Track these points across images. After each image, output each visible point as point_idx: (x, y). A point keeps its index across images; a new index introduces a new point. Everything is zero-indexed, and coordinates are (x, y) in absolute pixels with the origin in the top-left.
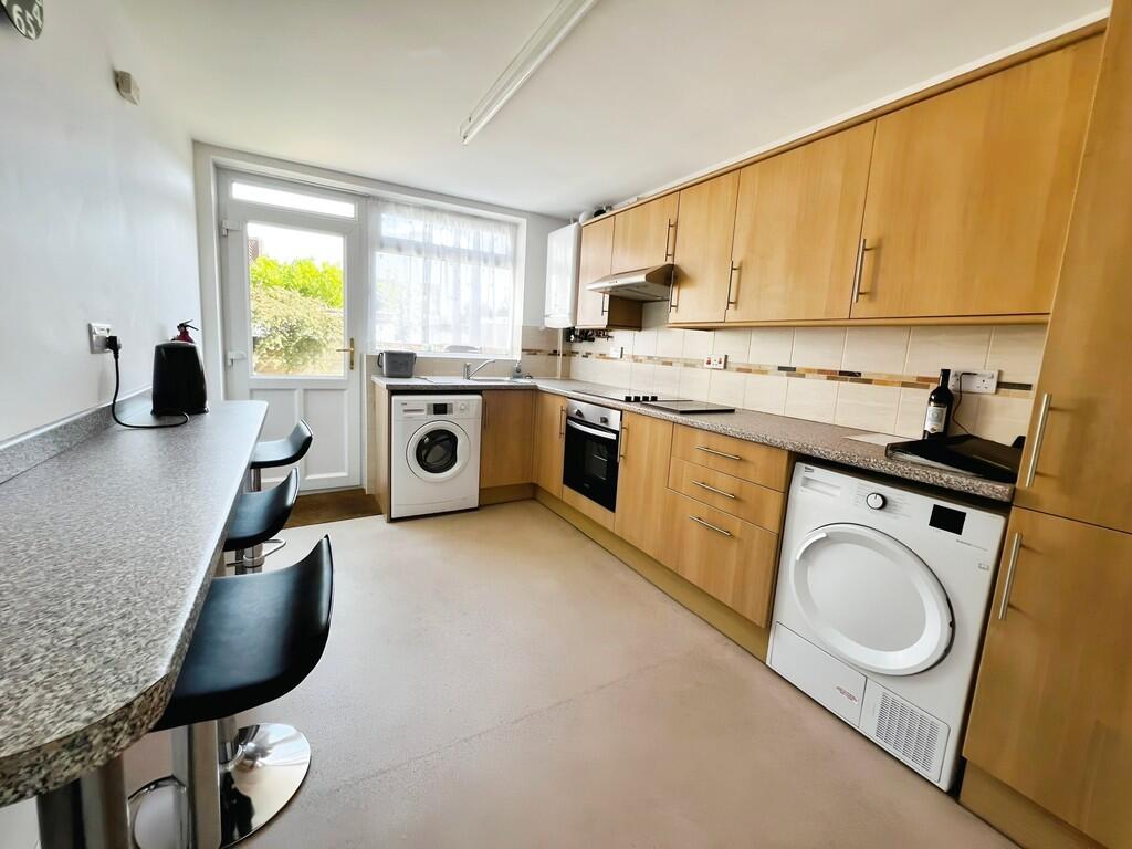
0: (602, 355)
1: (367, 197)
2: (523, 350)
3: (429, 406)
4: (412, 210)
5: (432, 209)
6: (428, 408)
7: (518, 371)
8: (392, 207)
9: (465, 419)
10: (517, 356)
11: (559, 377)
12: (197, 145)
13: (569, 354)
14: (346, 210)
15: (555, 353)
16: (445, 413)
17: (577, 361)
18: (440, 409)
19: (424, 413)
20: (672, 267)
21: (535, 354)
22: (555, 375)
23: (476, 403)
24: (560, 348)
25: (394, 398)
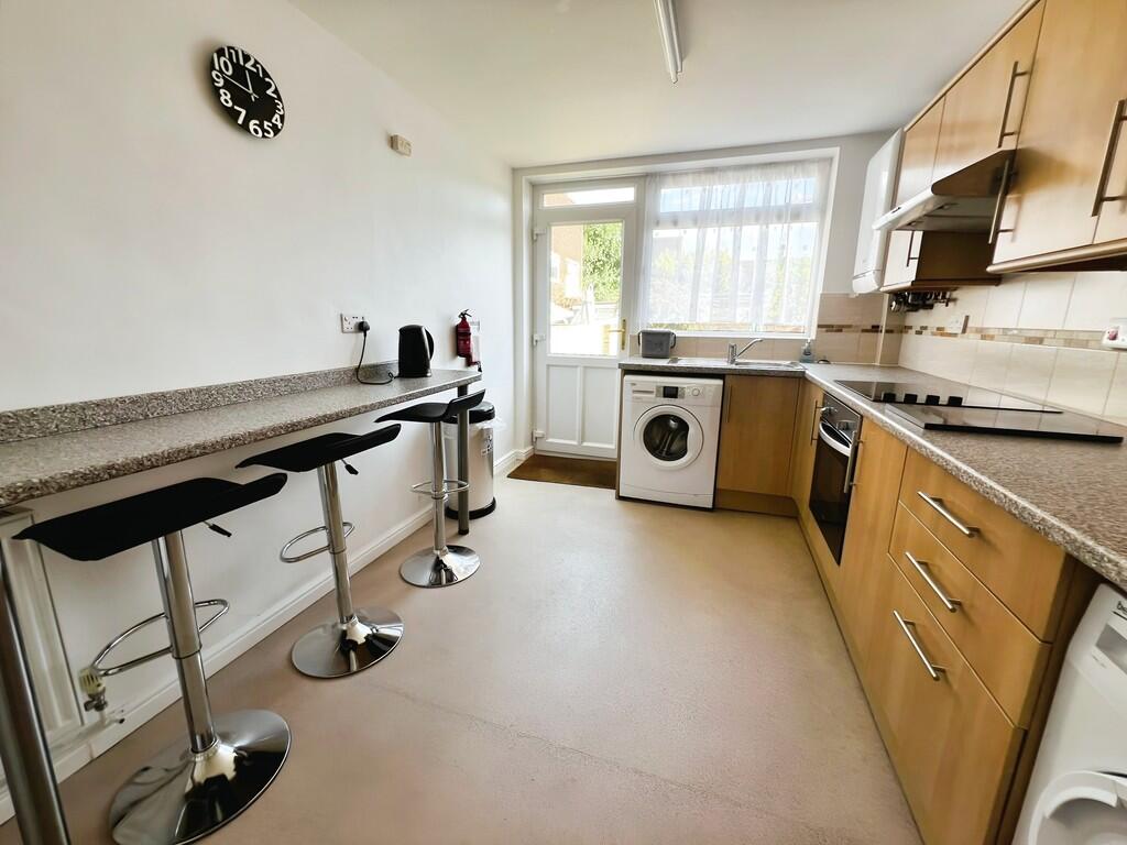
0: (940, 331)
1: (646, 176)
2: (819, 326)
3: (658, 388)
4: (690, 177)
5: (712, 170)
6: (658, 391)
7: (807, 353)
8: (670, 180)
9: (699, 405)
10: (811, 334)
11: (877, 364)
12: (516, 172)
13: (899, 330)
14: (626, 194)
15: (876, 329)
16: (676, 397)
17: (911, 338)
18: (671, 393)
19: (653, 396)
20: (1012, 155)
21: (841, 331)
22: (874, 360)
23: (713, 389)
24: (883, 323)
25: (627, 377)
